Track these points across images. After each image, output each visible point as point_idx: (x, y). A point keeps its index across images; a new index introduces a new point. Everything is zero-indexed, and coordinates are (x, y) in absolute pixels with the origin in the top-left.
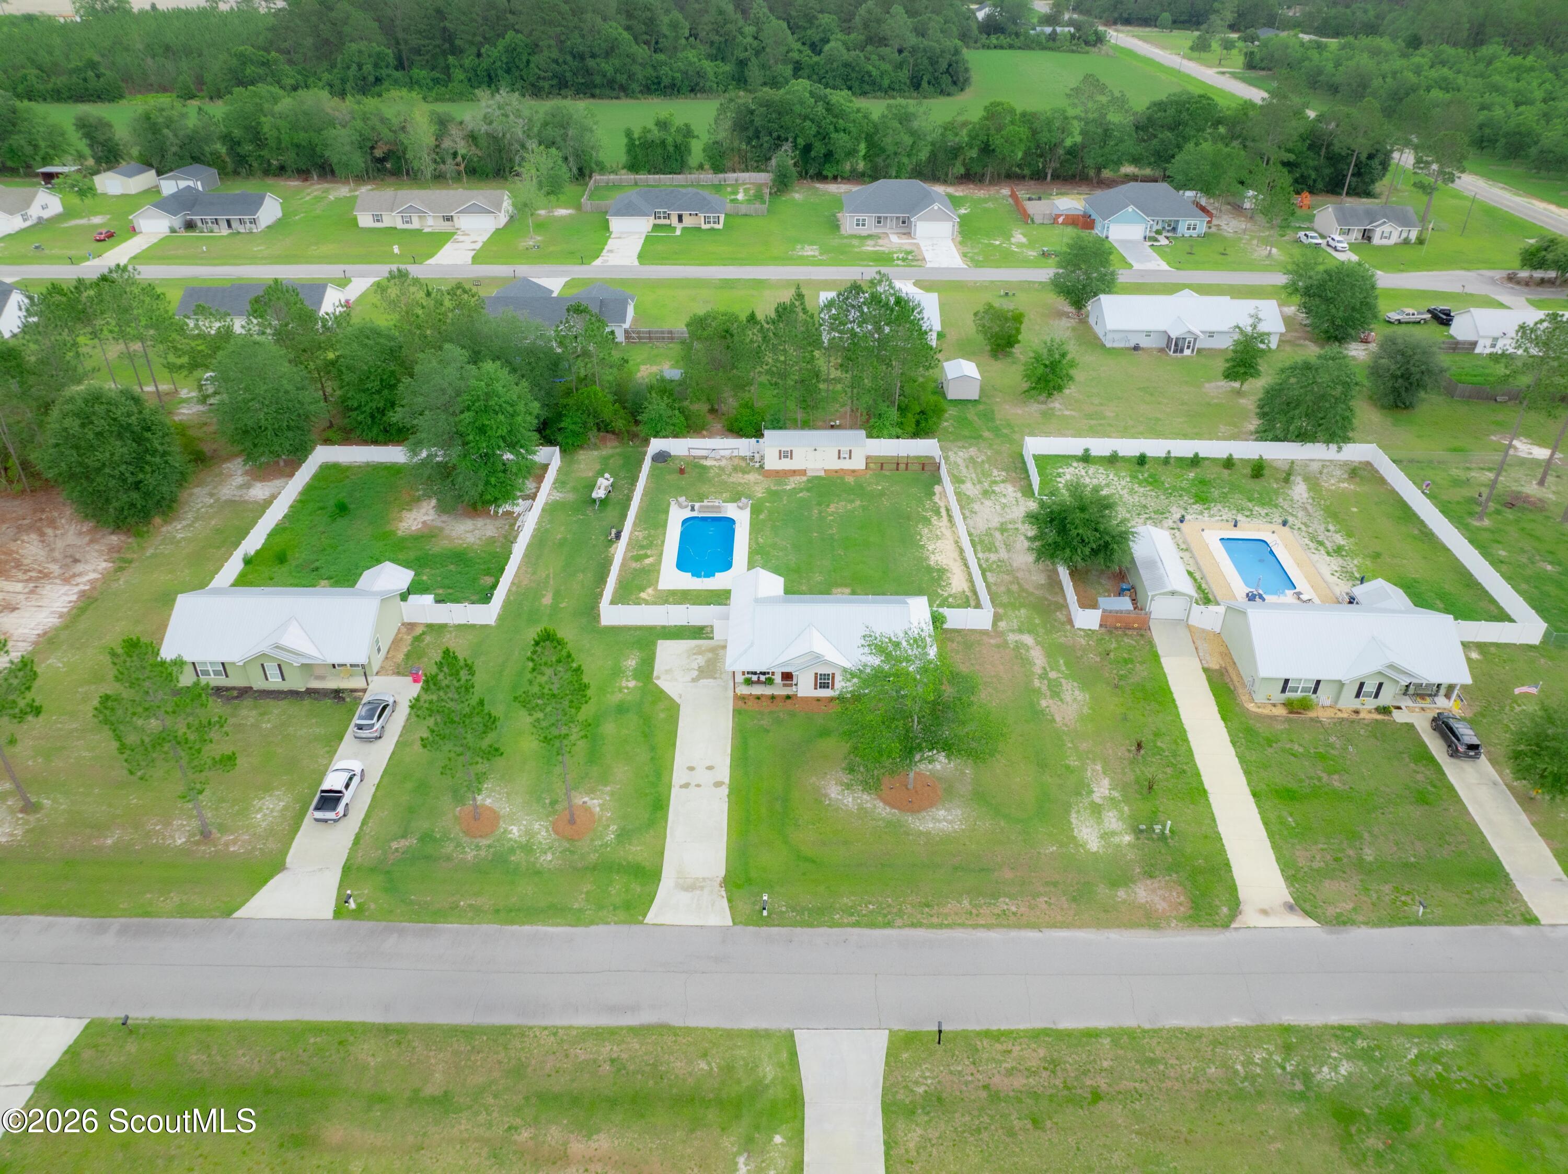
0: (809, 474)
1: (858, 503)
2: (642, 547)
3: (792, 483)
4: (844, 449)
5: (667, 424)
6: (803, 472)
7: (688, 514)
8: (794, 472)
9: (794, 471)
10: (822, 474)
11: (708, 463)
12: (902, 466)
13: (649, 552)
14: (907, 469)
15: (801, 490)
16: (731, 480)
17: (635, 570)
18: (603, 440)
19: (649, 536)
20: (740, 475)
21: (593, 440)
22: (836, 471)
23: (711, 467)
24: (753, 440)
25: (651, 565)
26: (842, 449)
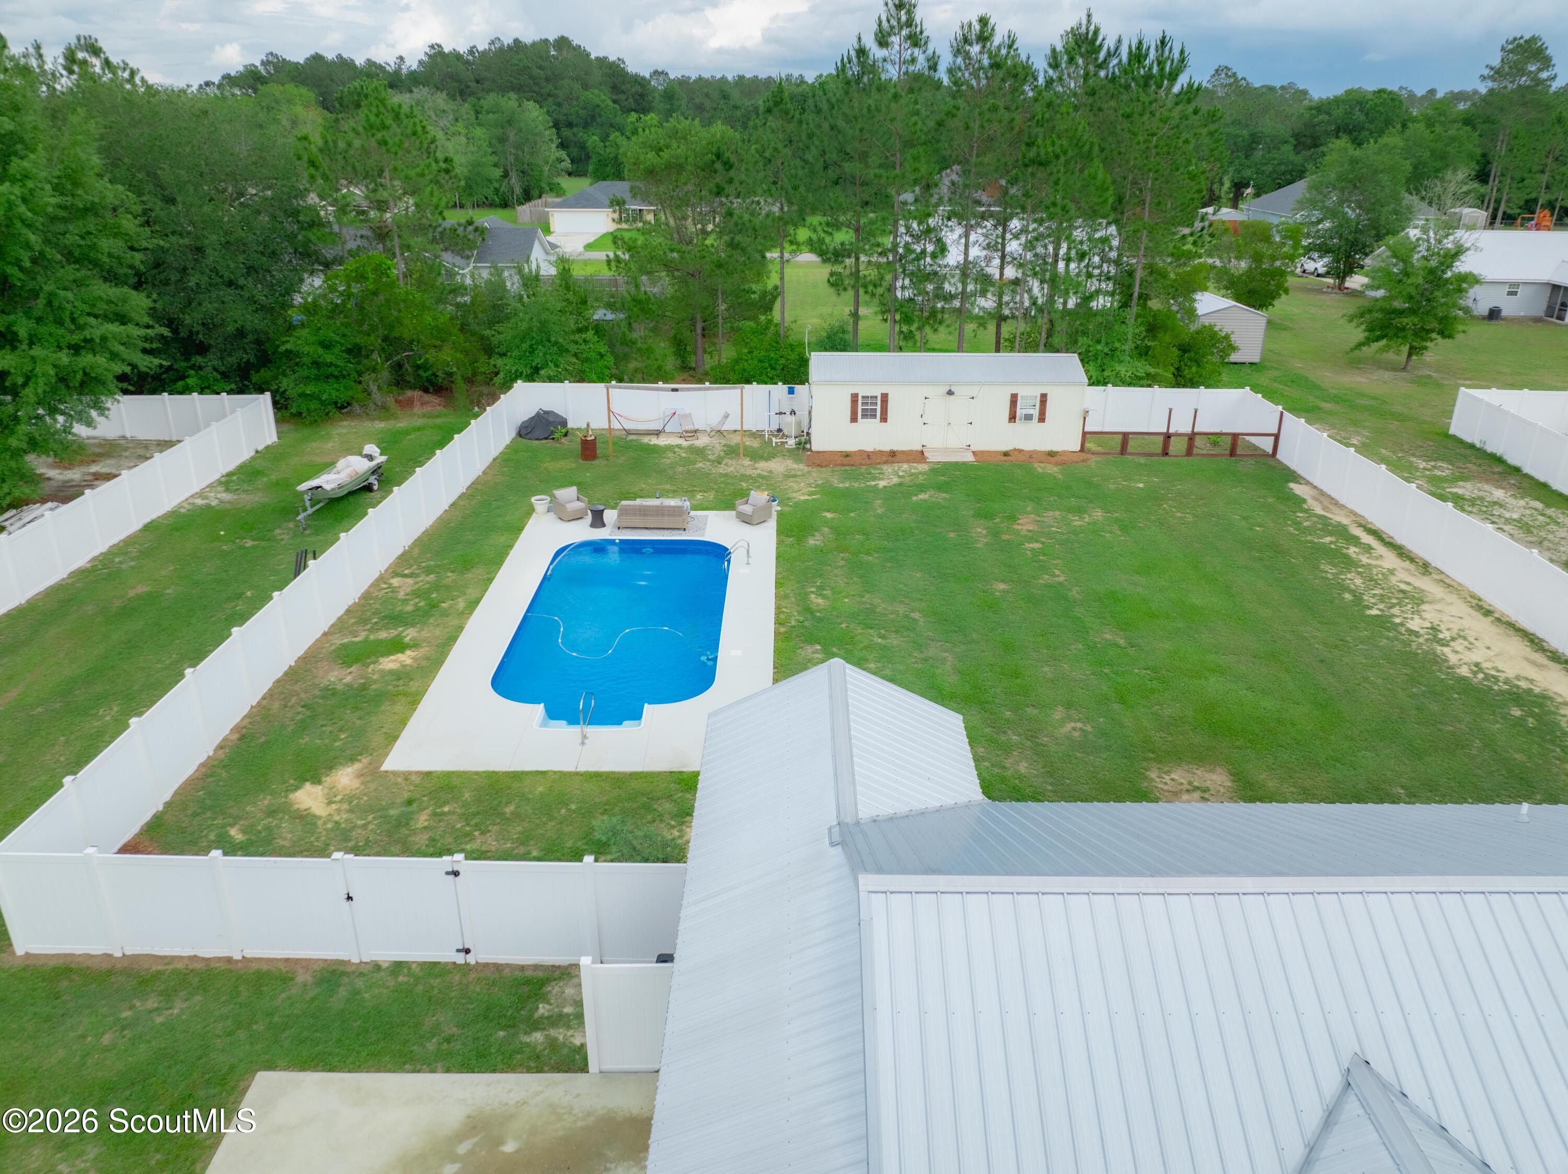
0: (932, 457)
1: (1098, 514)
2: (396, 619)
3: (888, 478)
4: (1029, 395)
5: (563, 350)
6: (920, 456)
7: (582, 532)
8: (893, 456)
9: (893, 454)
10: (970, 458)
11: (662, 441)
12: (1177, 446)
13: (410, 634)
14: (1189, 452)
15: (922, 488)
16: (721, 469)
17: (330, 692)
18: (408, 404)
19: (436, 587)
20: (747, 462)
21: (377, 396)
22: (1006, 454)
23: (670, 448)
24: (780, 389)
25: (401, 675)
26: (1022, 392)
